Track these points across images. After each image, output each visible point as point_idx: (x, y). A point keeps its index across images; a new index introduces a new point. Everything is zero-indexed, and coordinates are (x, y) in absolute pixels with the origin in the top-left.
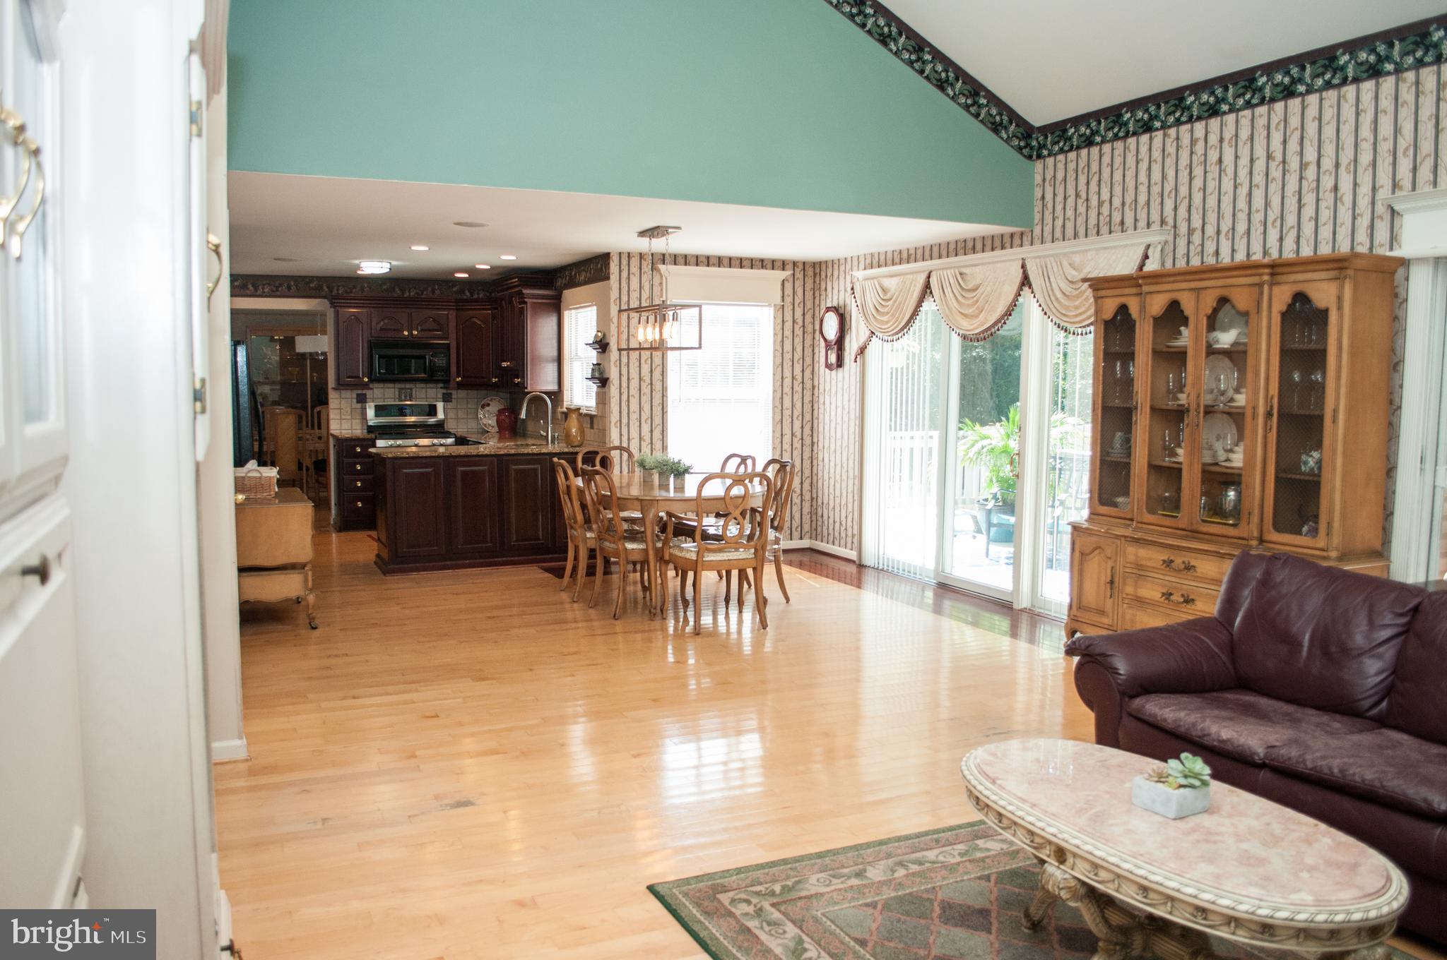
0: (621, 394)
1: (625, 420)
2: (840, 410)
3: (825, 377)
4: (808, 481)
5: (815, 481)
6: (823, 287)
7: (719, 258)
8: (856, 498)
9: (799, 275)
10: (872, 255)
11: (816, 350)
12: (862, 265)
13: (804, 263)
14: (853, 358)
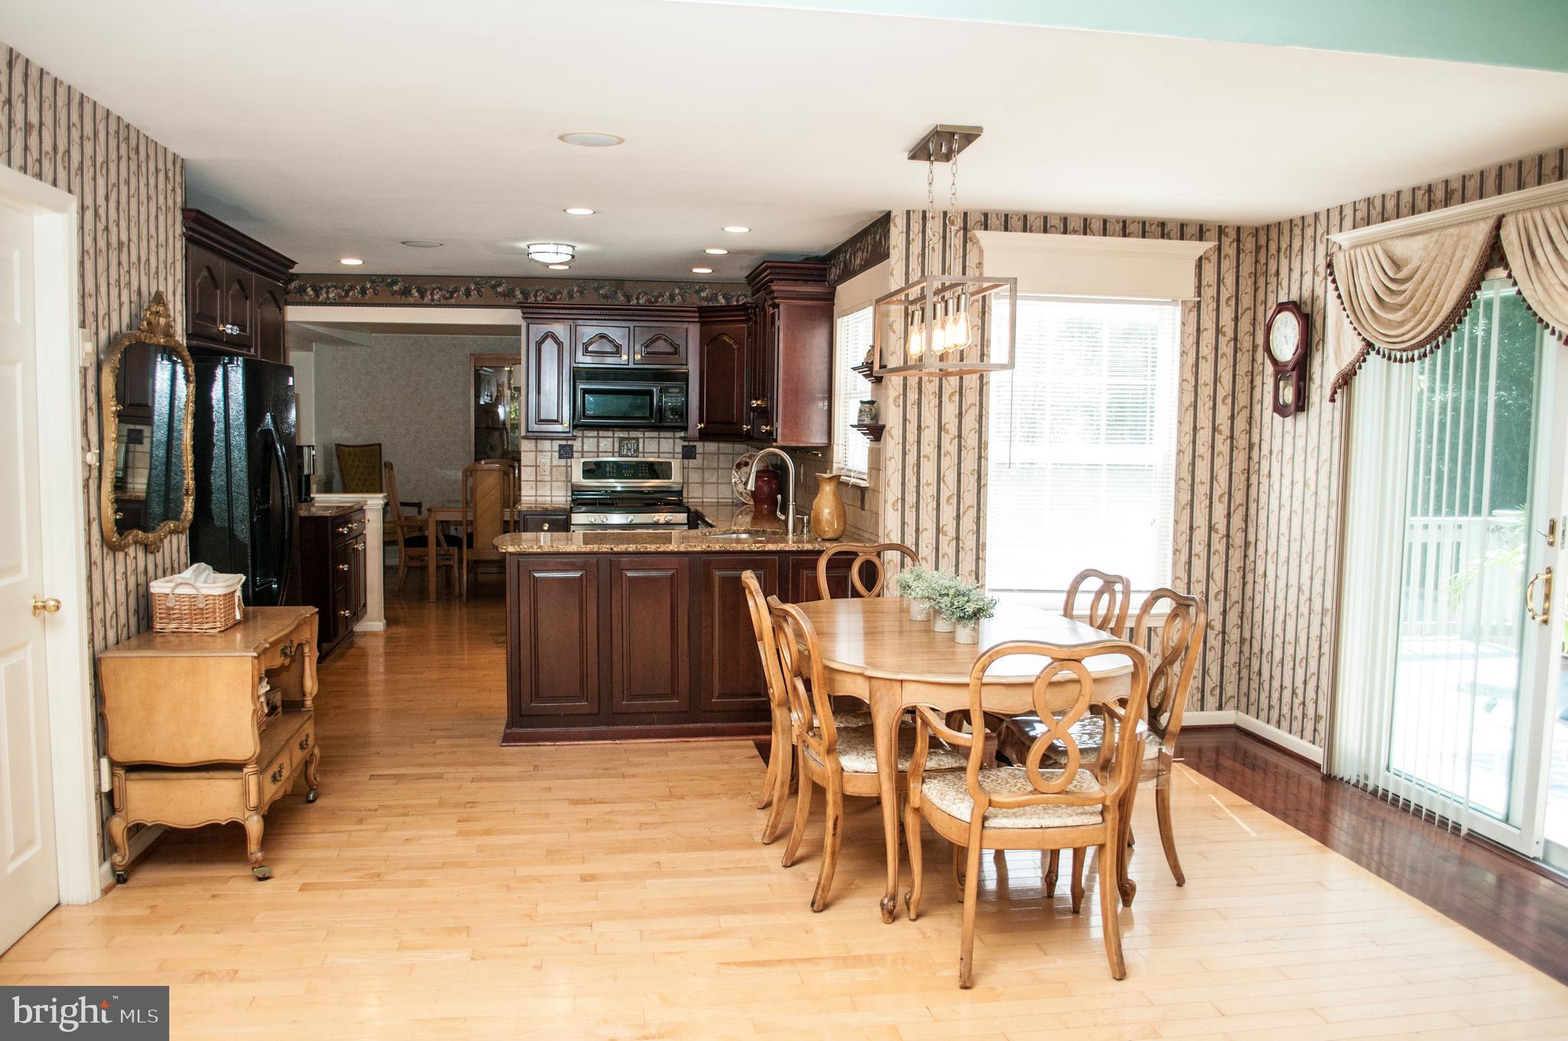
0: (904, 453)
1: (911, 498)
2: (1298, 487)
3: (1272, 427)
4: (1237, 608)
5: (1248, 610)
6: (1272, 268)
7: (1085, 220)
8: (1326, 649)
9: (1229, 250)
10: (1369, 201)
11: (1258, 381)
12: (1348, 222)
13: (1239, 228)
14: (1328, 393)
